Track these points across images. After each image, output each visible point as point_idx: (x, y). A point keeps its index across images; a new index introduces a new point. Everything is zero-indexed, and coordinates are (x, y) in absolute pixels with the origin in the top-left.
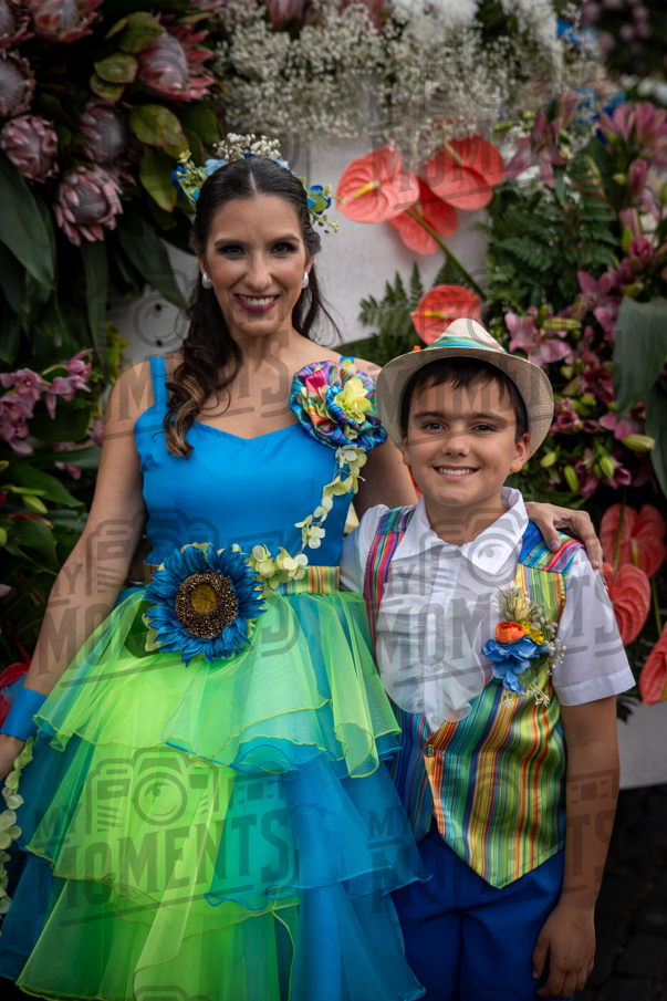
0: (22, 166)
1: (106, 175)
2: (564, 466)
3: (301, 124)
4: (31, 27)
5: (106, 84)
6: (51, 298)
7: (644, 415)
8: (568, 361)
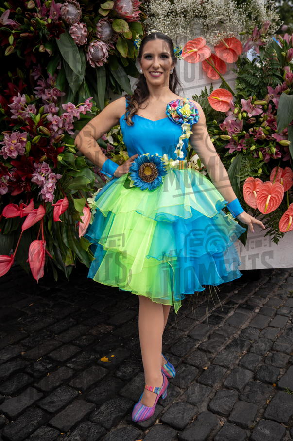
0: (75, 38)
1: (104, 43)
2: (258, 151)
3: (173, 32)
5: (104, 10)
6: (83, 83)
7: (287, 134)
8: (262, 116)
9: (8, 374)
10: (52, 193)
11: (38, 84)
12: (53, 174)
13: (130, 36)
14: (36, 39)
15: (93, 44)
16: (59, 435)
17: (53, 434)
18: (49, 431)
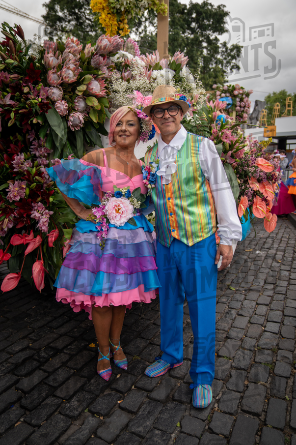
0: (59, 111)
1: (80, 114)
4: (62, 79)
5: (79, 91)
6: (66, 143)
9: (20, 361)
10: (47, 226)
11: (33, 144)
12: (47, 211)
13: (99, 108)
14: (30, 114)
15: (72, 115)
16: (62, 402)
17: (58, 402)
18: (55, 400)
